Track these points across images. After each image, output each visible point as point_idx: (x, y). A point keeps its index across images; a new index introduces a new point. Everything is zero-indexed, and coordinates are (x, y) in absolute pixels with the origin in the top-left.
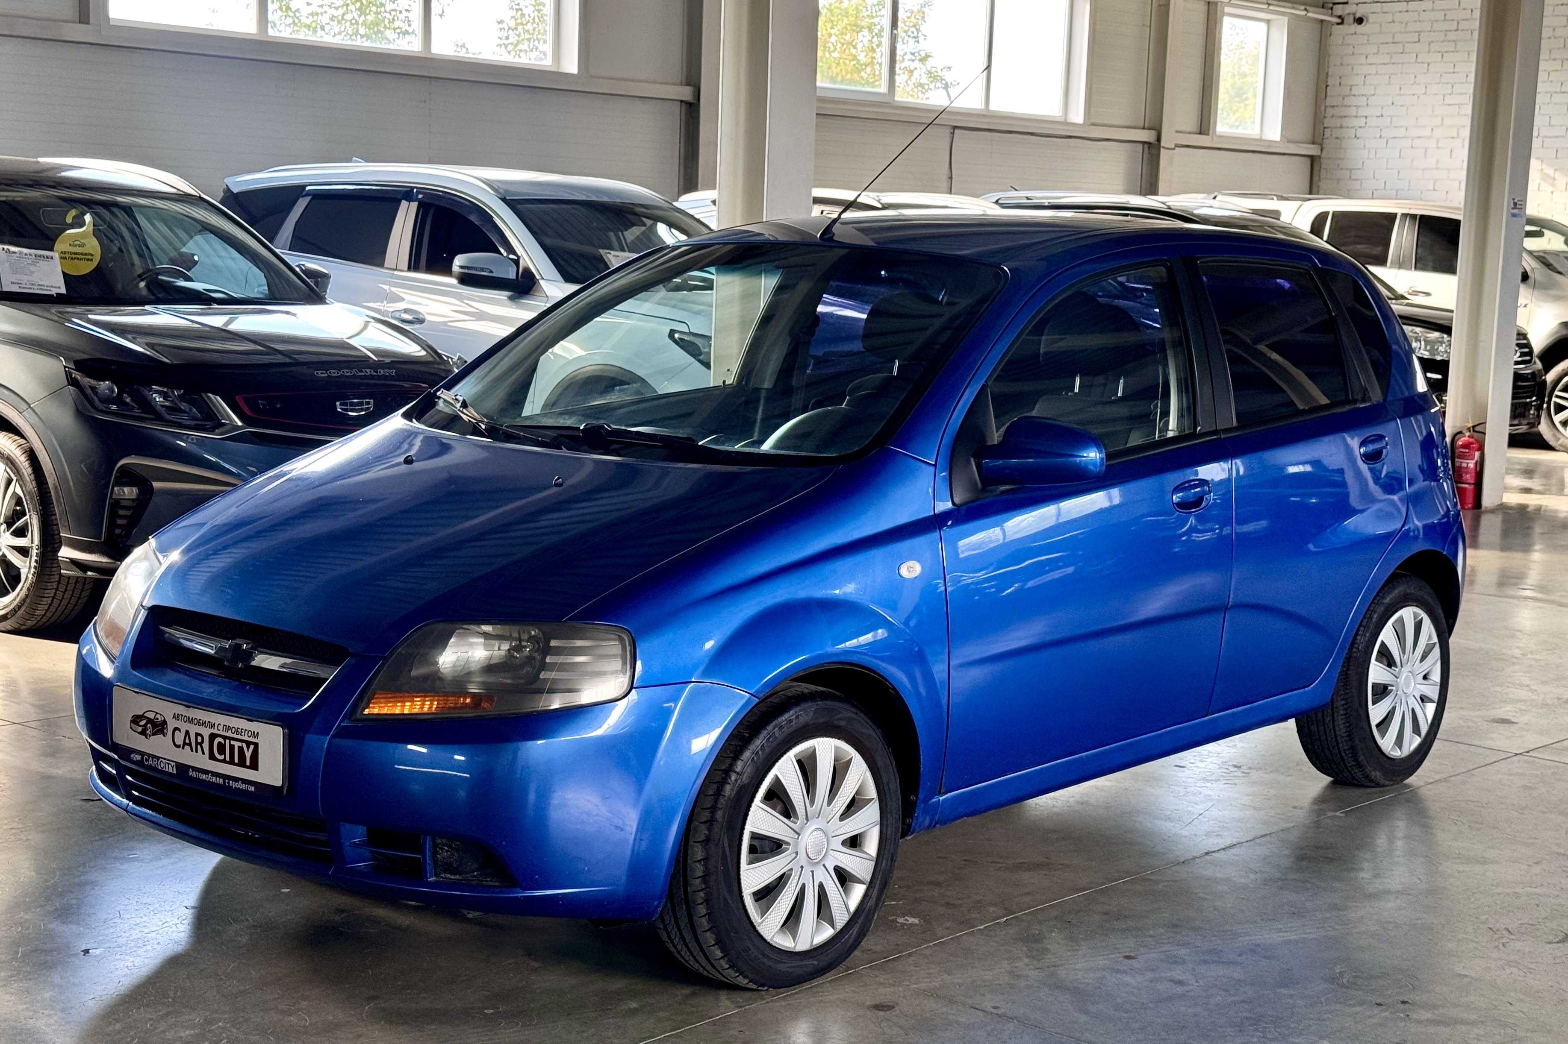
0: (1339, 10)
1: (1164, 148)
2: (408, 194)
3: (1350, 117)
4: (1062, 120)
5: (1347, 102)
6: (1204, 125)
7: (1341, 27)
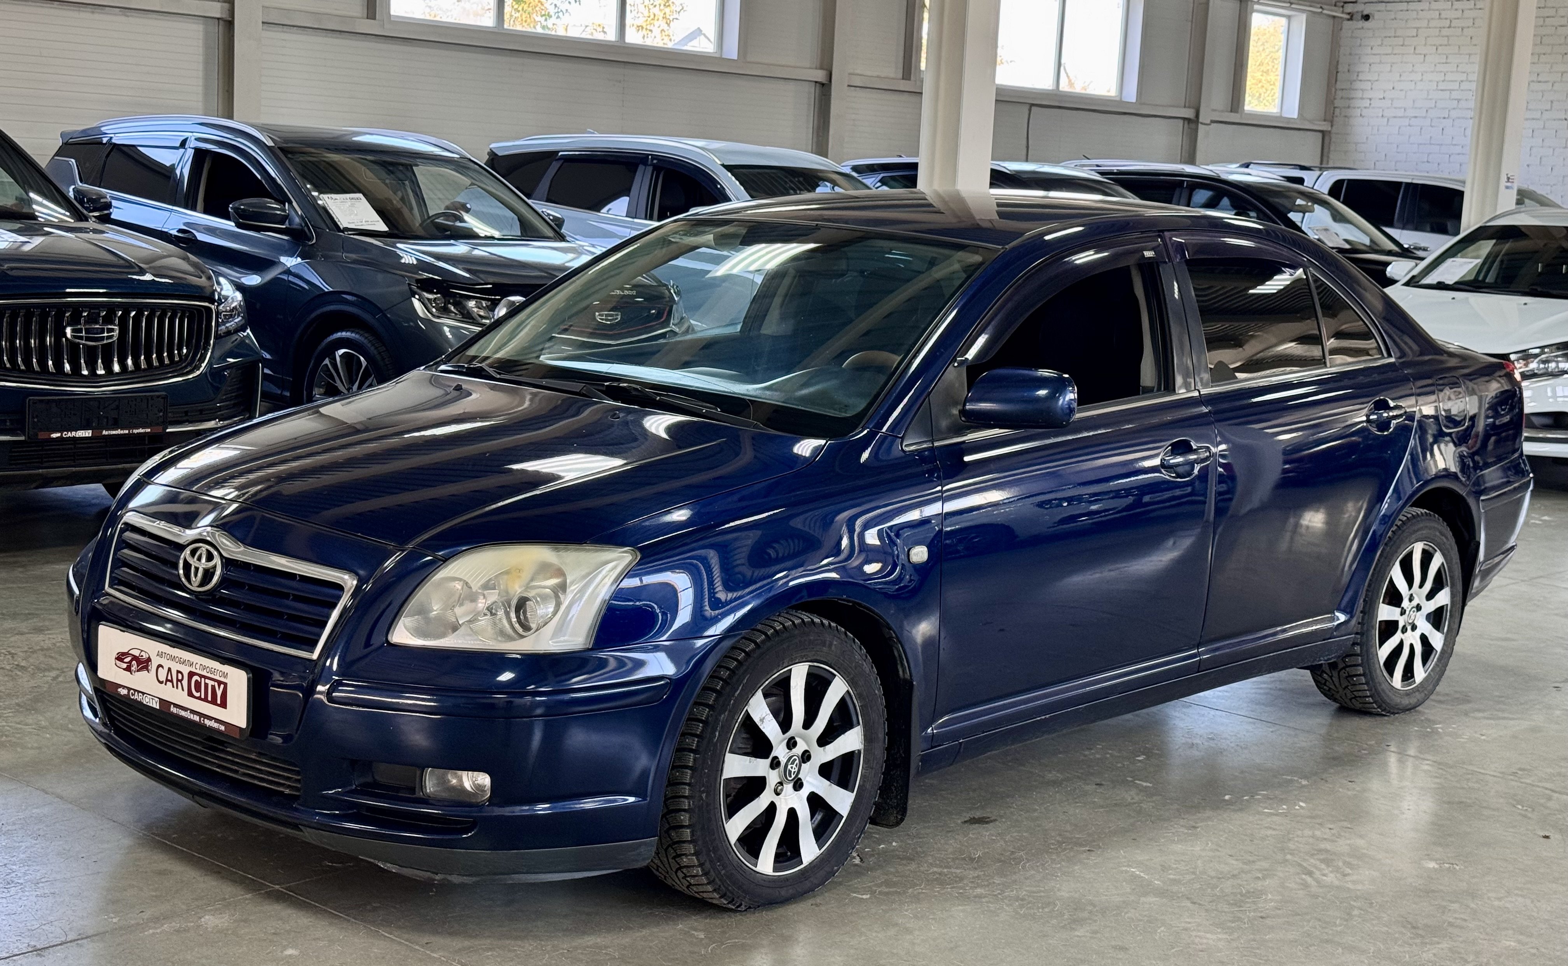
0: (1349, 8)
1: (1201, 123)
3: (1357, 99)
4: (1116, 99)
5: (1354, 86)
6: (1235, 102)
7: (1350, 22)
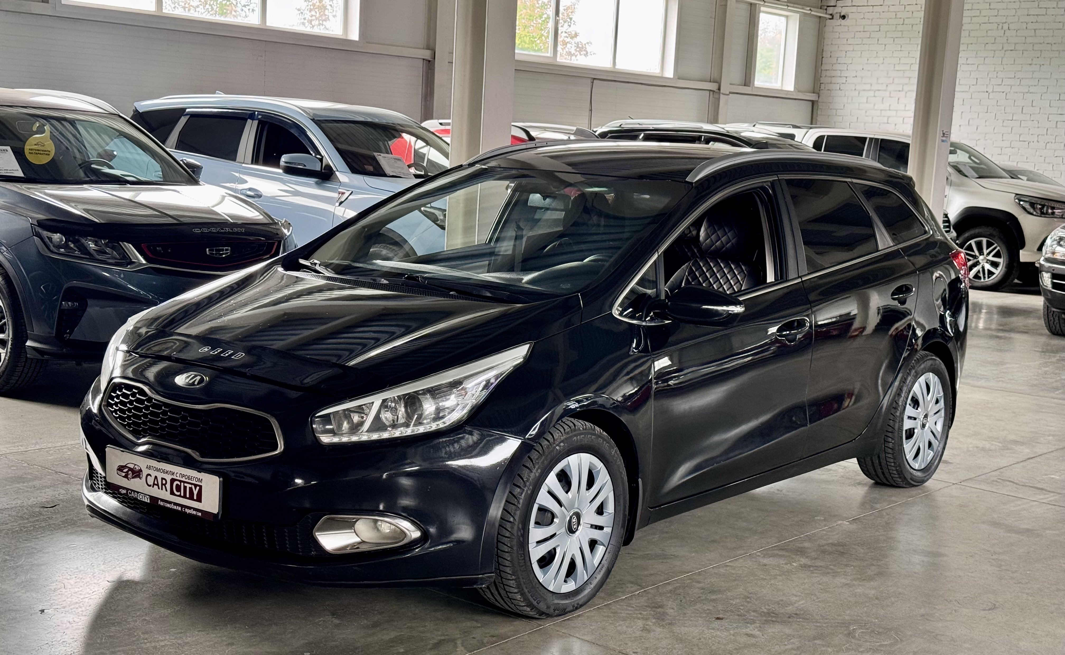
0: (830, 10)
1: (723, 94)
2: (252, 115)
3: (837, 77)
4: (660, 75)
5: (835, 67)
6: (748, 79)
7: (831, 21)
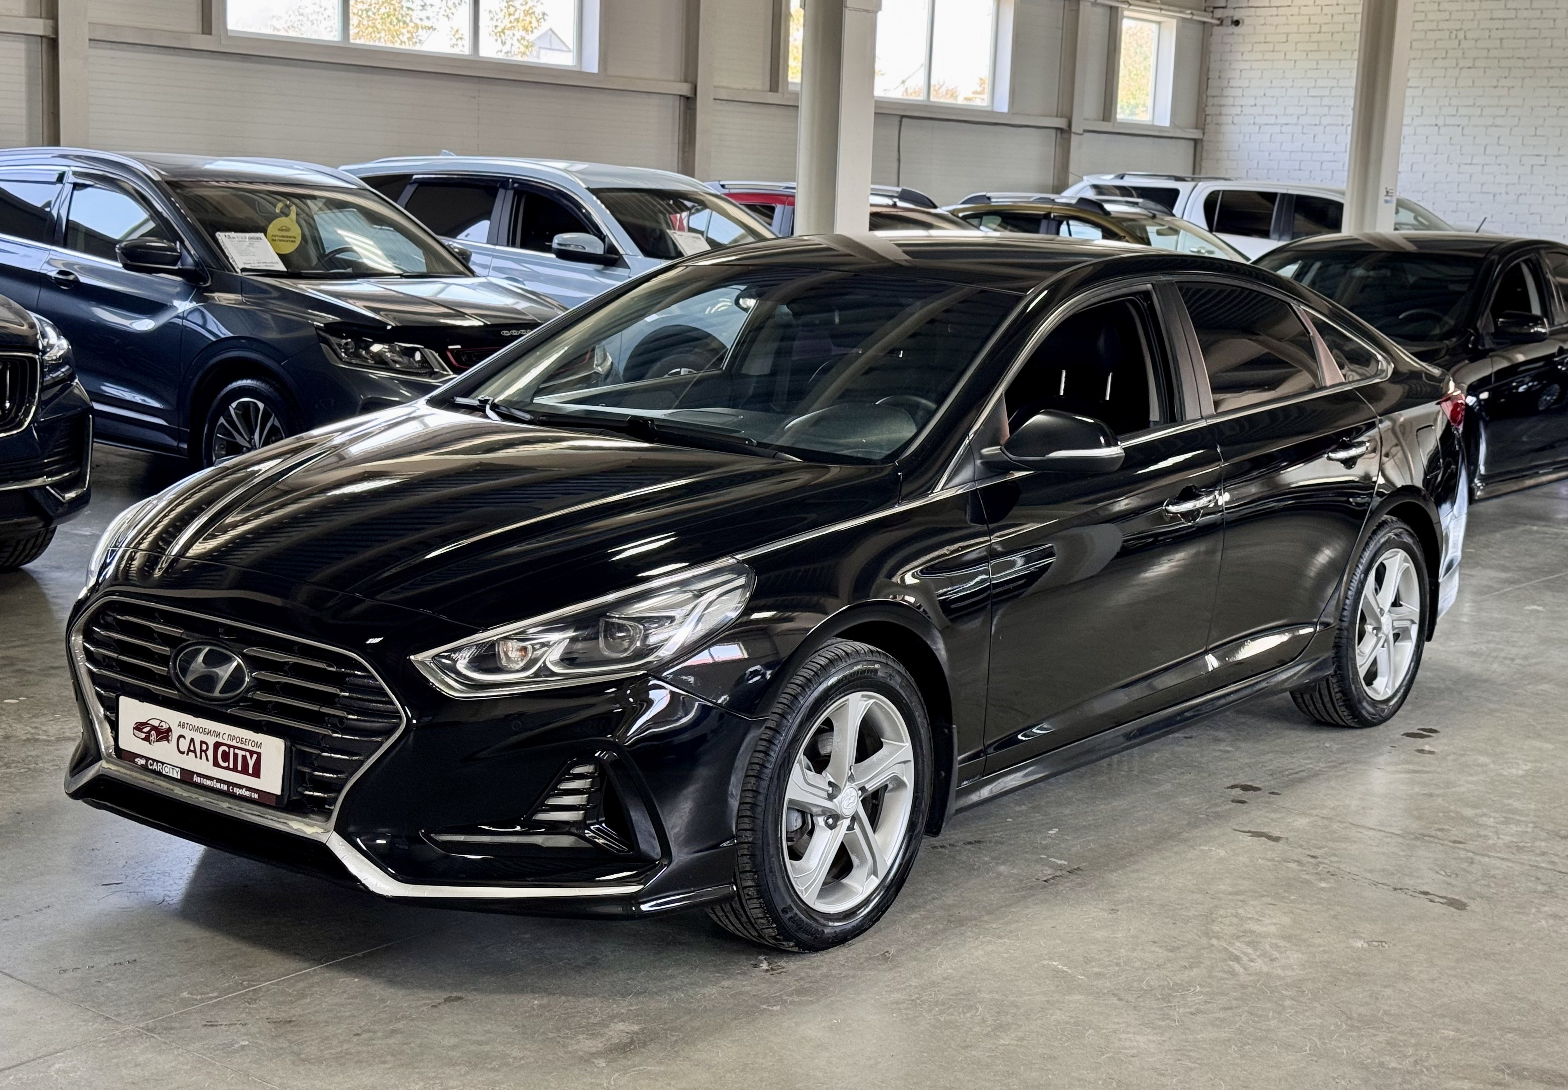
0: (1219, 13)
1: (1074, 133)
3: (1228, 106)
4: (990, 109)
5: (1225, 93)
6: (1107, 111)
7: (1220, 28)
